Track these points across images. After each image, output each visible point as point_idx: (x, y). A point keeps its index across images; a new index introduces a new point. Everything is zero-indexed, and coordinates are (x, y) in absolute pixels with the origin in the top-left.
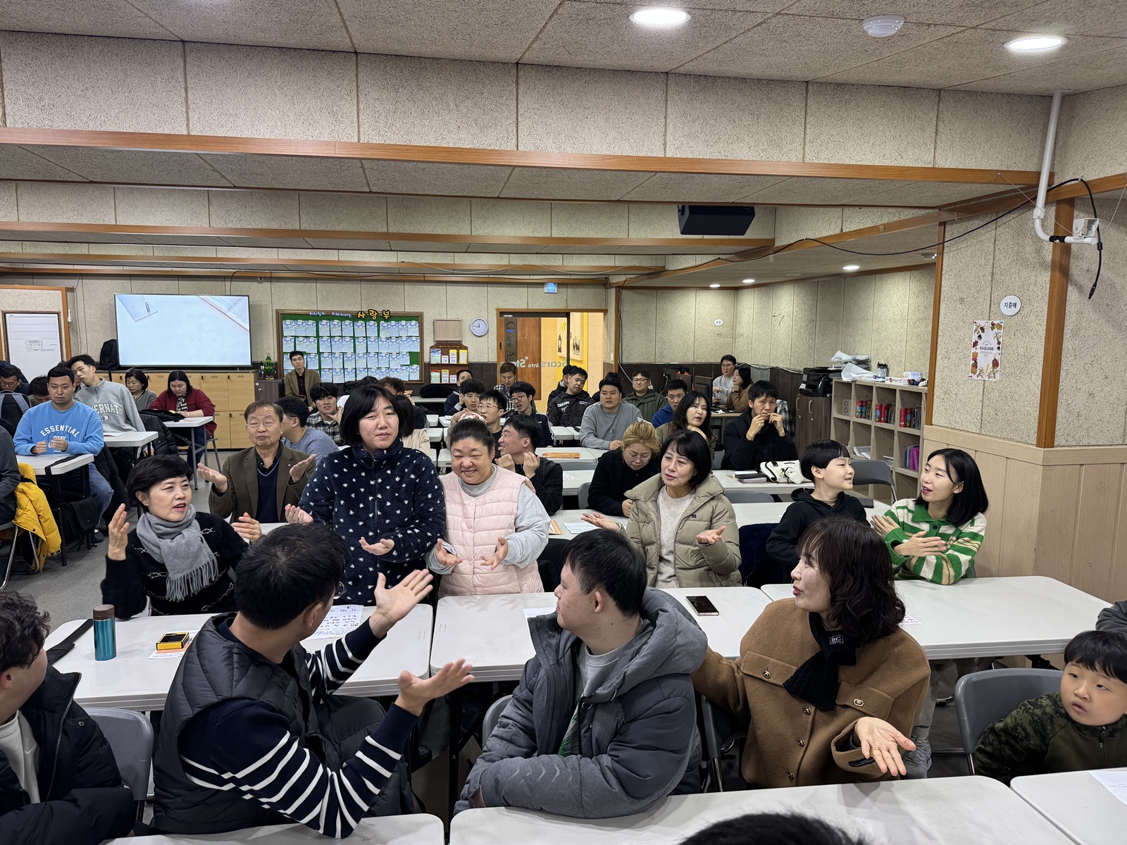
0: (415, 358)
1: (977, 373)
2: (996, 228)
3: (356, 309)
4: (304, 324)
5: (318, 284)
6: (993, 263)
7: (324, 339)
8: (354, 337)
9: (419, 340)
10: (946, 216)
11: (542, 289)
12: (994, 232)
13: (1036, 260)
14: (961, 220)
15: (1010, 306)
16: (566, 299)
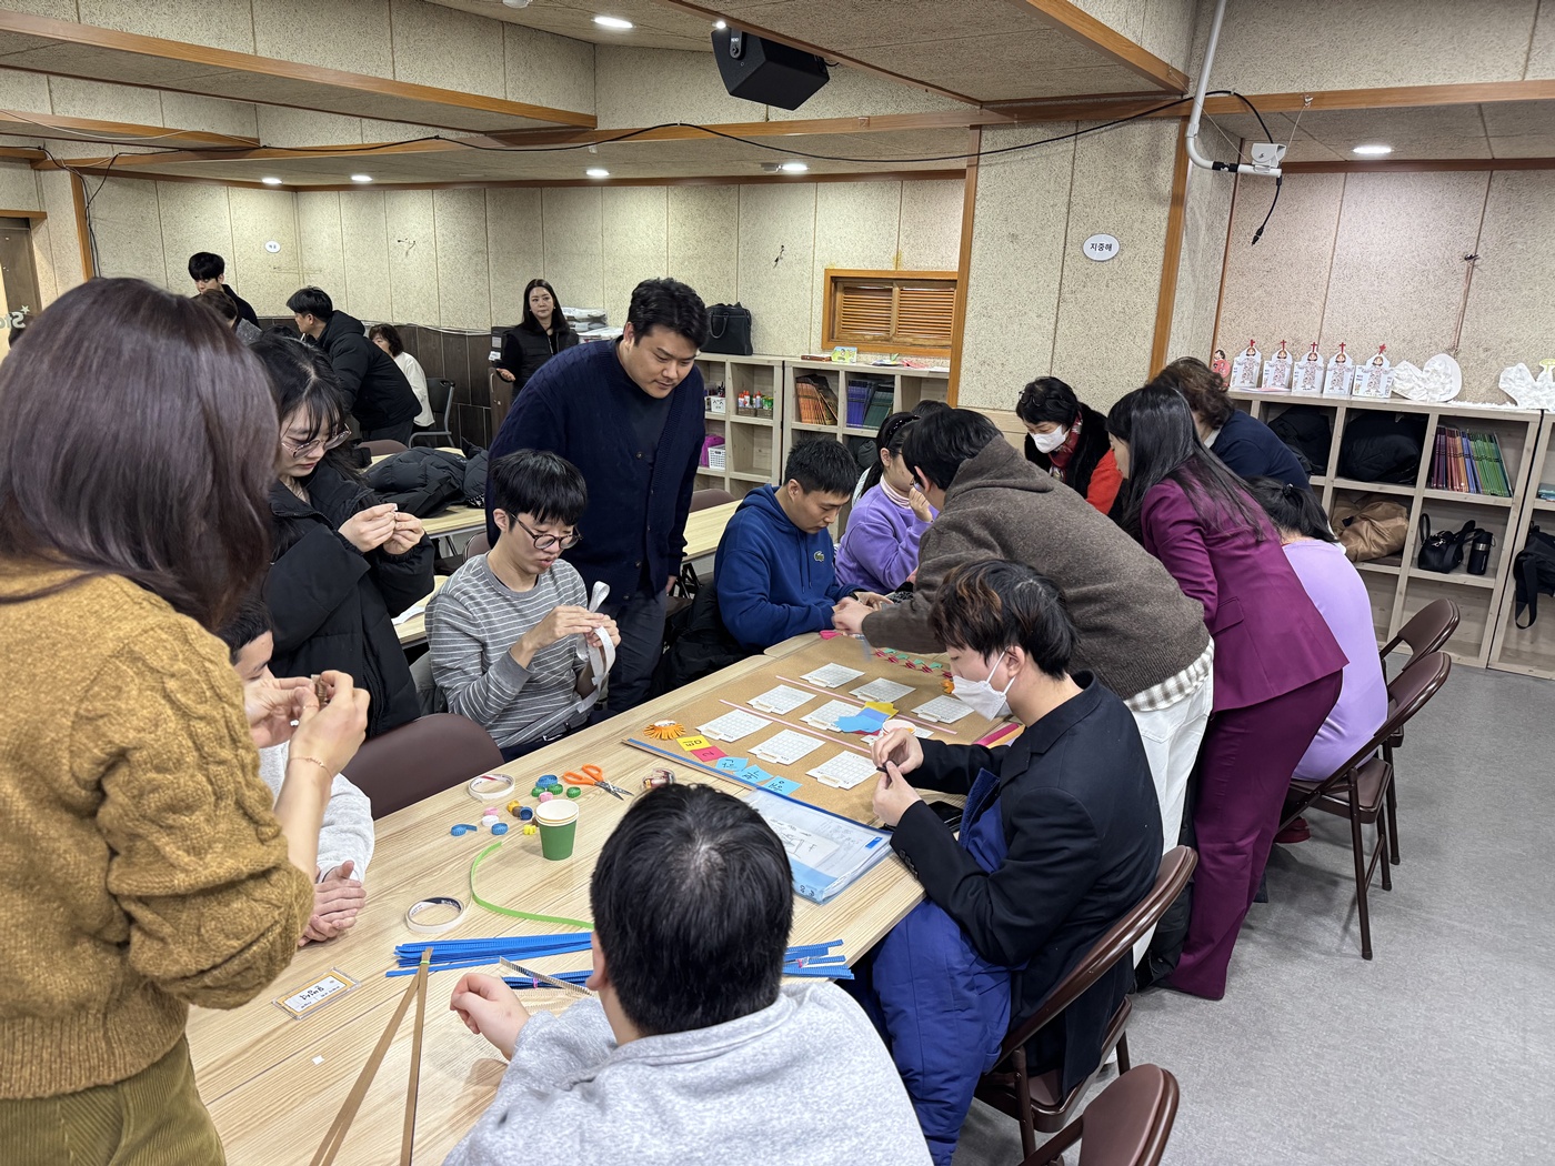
2: (1075, 143)
6: (1071, 190)
12: (1073, 147)
14: (1018, 126)
15: (1101, 249)
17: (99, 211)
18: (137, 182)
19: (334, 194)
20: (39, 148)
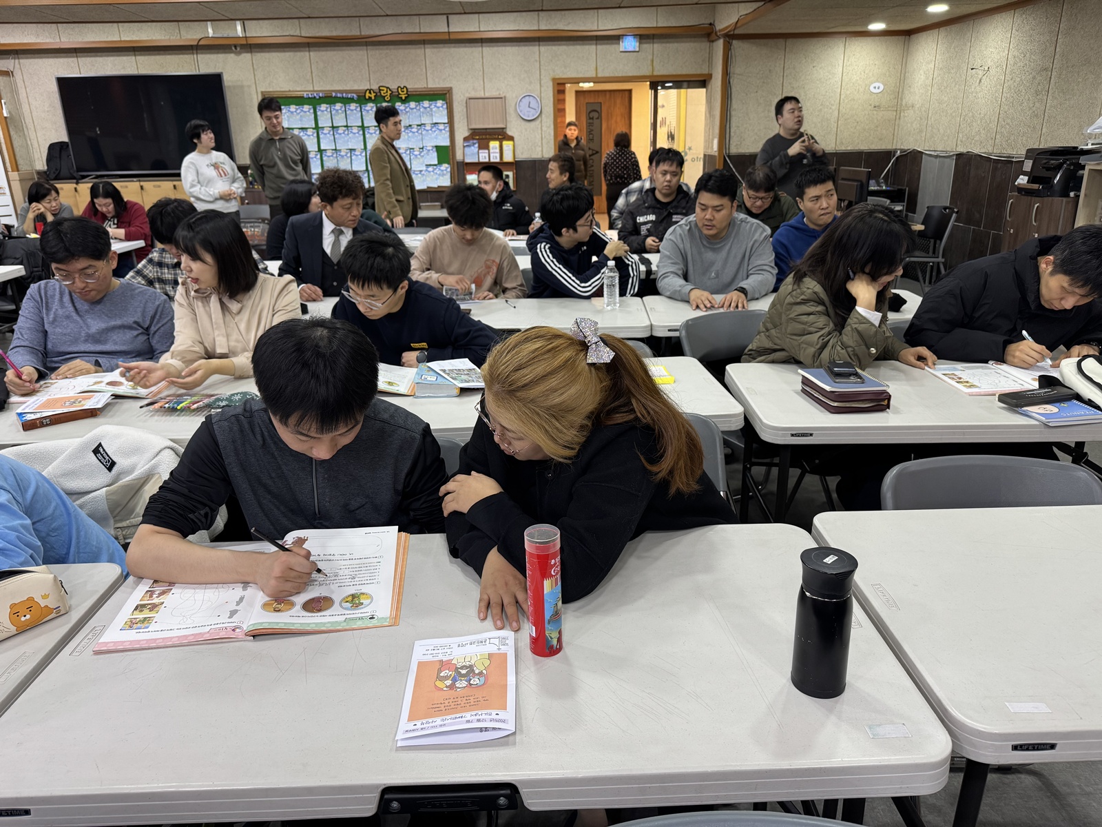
0: (445, 154)
3: (364, 86)
4: (298, 111)
5: (311, 53)
7: (326, 131)
8: (363, 128)
9: (448, 129)
11: (616, 46)
16: (652, 61)
17: (737, 69)
18: (771, 42)
19: (936, 31)
20: (711, 24)
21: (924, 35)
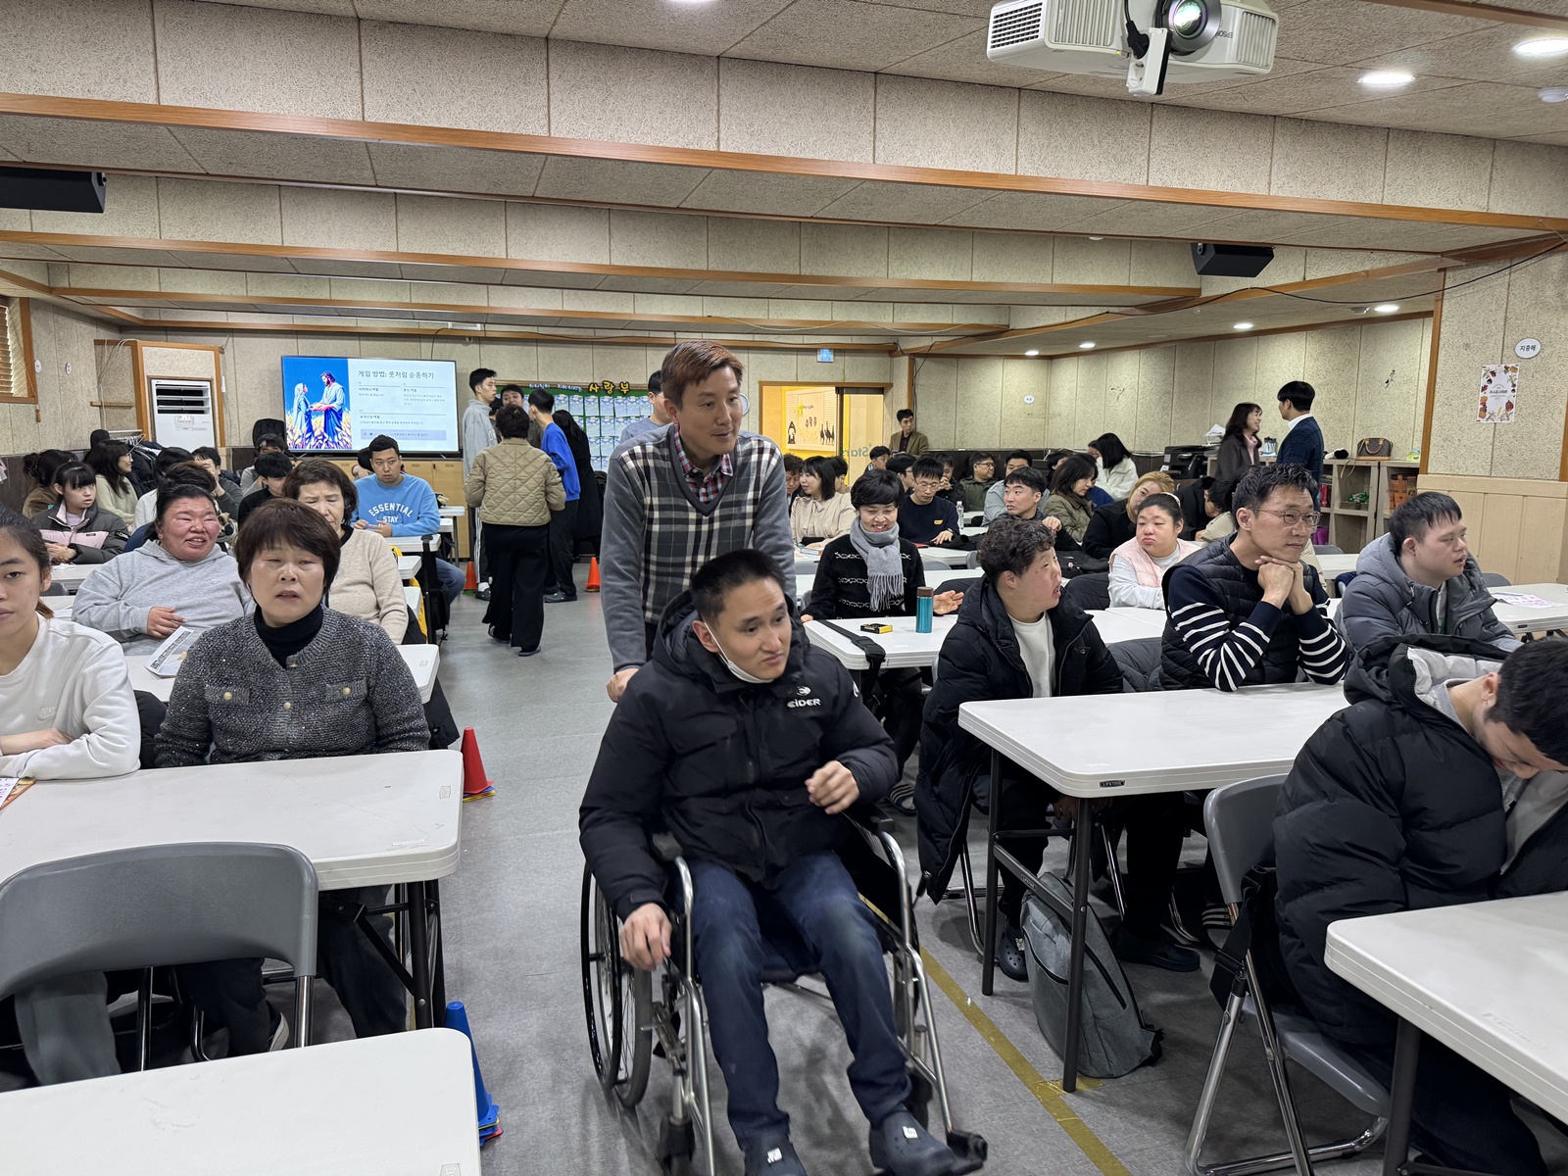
1: (1487, 417)
2: (1510, 274)
3: (586, 380)
5: (539, 348)
6: (1507, 308)
10: (1449, 262)
11: (814, 357)
12: (1507, 277)
13: (1559, 304)
14: (1468, 266)
15: (1528, 349)
16: (844, 371)
17: (921, 381)
18: (946, 360)
19: (1076, 358)
20: (894, 342)
21: (1066, 360)
